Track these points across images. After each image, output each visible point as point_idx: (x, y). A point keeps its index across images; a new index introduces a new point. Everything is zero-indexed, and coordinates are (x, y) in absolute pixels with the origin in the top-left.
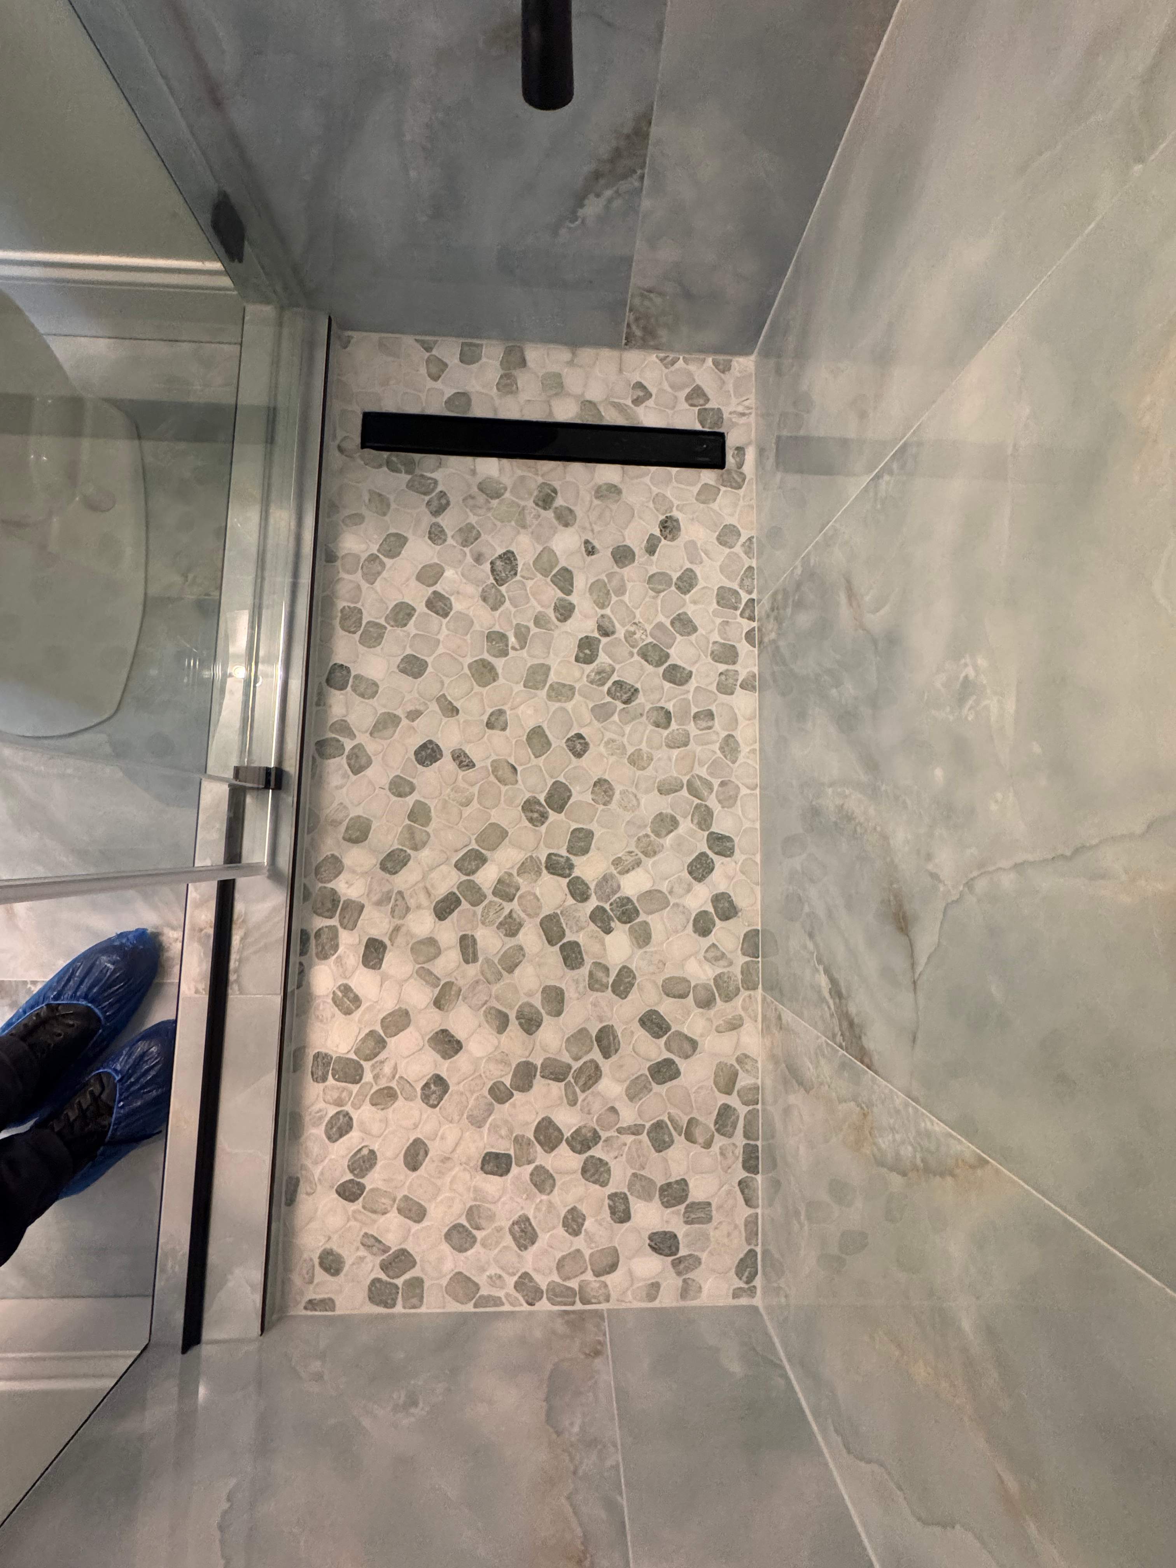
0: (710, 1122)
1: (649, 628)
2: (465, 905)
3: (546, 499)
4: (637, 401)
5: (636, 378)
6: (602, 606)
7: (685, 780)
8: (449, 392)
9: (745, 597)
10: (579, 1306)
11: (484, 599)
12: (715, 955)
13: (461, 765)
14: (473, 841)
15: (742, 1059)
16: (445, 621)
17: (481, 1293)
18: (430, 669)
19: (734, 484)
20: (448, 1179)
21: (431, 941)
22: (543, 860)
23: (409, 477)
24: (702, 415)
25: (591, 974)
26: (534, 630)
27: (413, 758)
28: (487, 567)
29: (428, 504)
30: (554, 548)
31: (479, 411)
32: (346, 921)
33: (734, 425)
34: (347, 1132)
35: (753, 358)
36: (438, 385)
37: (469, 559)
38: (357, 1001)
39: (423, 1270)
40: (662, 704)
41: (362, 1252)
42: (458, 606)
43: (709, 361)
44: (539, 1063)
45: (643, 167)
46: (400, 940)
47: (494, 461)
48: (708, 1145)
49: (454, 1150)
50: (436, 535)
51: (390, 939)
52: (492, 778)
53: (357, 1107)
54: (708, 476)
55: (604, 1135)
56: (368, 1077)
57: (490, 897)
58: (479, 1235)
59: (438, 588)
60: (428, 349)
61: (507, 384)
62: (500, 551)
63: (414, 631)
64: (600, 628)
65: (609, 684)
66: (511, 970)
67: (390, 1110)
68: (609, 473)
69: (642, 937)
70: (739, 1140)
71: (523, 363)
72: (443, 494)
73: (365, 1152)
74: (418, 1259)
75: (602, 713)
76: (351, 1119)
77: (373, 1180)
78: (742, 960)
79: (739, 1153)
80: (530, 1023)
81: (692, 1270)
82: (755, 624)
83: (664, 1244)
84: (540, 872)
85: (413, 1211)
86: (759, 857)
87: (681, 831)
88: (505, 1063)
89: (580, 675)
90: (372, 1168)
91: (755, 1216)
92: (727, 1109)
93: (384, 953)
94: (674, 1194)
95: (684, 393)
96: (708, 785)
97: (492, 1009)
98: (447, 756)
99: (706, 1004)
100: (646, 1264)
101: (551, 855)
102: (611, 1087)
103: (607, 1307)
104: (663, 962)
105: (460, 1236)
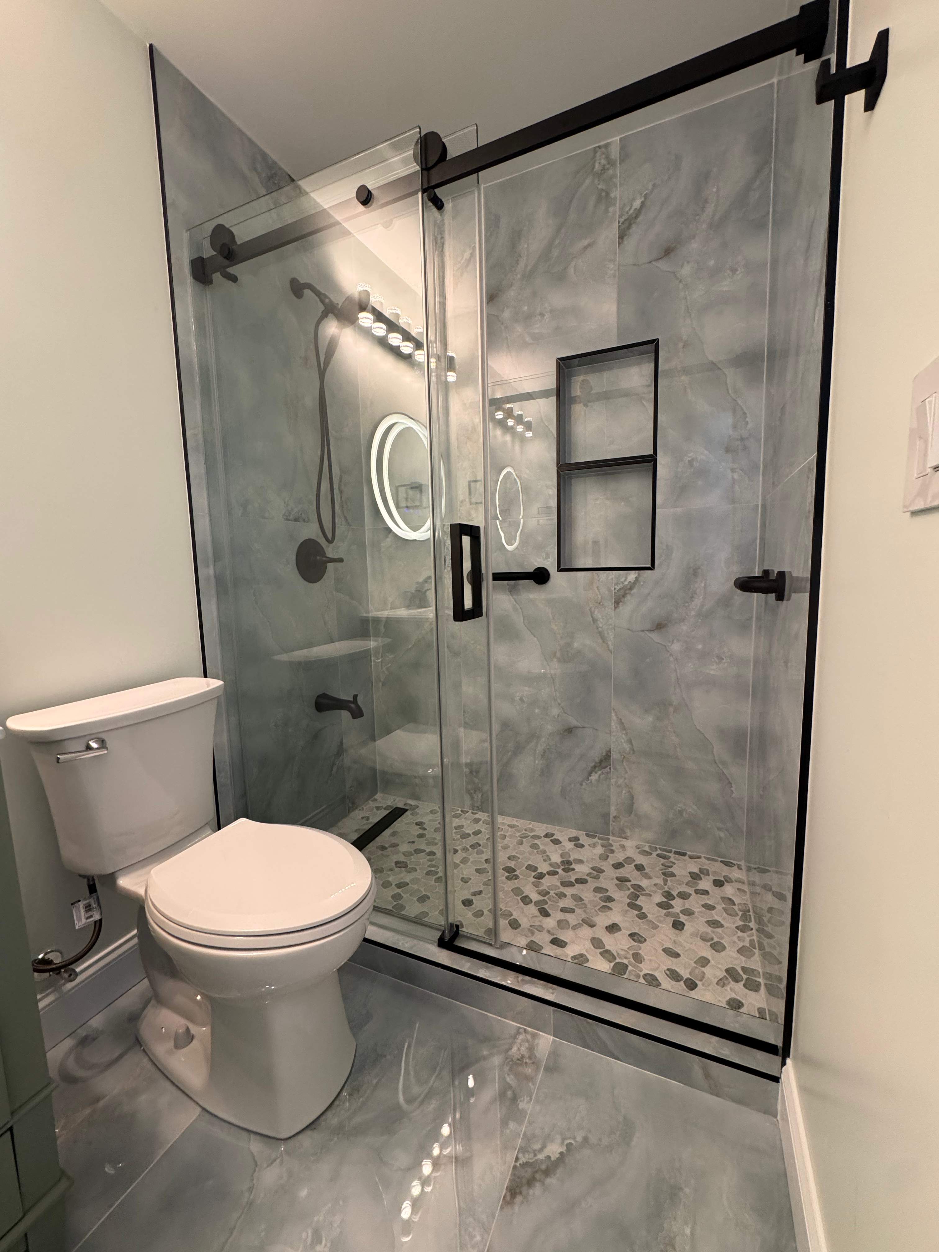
0: (663, 861)
1: (454, 835)
2: (546, 907)
3: (383, 848)
4: (367, 820)
5: (359, 818)
7: (519, 838)
9: (459, 812)
10: (751, 914)
11: (410, 872)
12: (594, 845)
13: (479, 894)
14: (518, 897)
15: (637, 847)
16: (410, 885)
17: (748, 945)
18: (428, 894)
19: (416, 808)
20: (685, 944)
21: (559, 922)
22: (534, 880)
24: (386, 809)
25: (591, 877)
26: (433, 863)
27: (466, 908)
28: (396, 869)
30: (403, 850)
33: (396, 804)
34: (656, 977)
35: (378, 793)
37: (389, 873)
38: (582, 955)
39: (737, 965)
40: (486, 838)
41: (727, 988)
42: (407, 880)
43: (370, 802)
44: (629, 901)
46: (555, 932)
48: (674, 863)
49: (671, 938)
51: (553, 935)
52: (490, 886)
53: (641, 971)
54: (407, 813)
55: (667, 889)
56: (625, 961)
57: (546, 898)
58: (716, 940)
59: (394, 884)
62: (393, 864)
63: (408, 895)
65: (470, 849)
66: (583, 900)
67: (645, 957)
68: (387, 832)
69: (580, 862)
70: (672, 855)
73: (668, 972)
74: (731, 966)
76: (648, 974)
77: (685, 974)
78: (596, 840)
79: (677, 856)
80: (610, 899)
81: (730, 878)
82: (470, 811)
83: (718, 883)
84: (540, 882)
85: (704, 962)
86: (558, 828)
87: (539, 843)
88: (627, 911)
89: (460, 855)
90: (676, 971)
91: (704, 857)
92: (658, 855)
93: (559, 939)
94: (695, 877)
95: (375, 810)
96: (524, 834)
97: (599, 909)
98: (473, 898)
99: (612, 851)
100: (729, 890)
101: (534, 877)
102: (644, 883)
103: (750, 905)
104: (592, 859)
105: (717, 947)
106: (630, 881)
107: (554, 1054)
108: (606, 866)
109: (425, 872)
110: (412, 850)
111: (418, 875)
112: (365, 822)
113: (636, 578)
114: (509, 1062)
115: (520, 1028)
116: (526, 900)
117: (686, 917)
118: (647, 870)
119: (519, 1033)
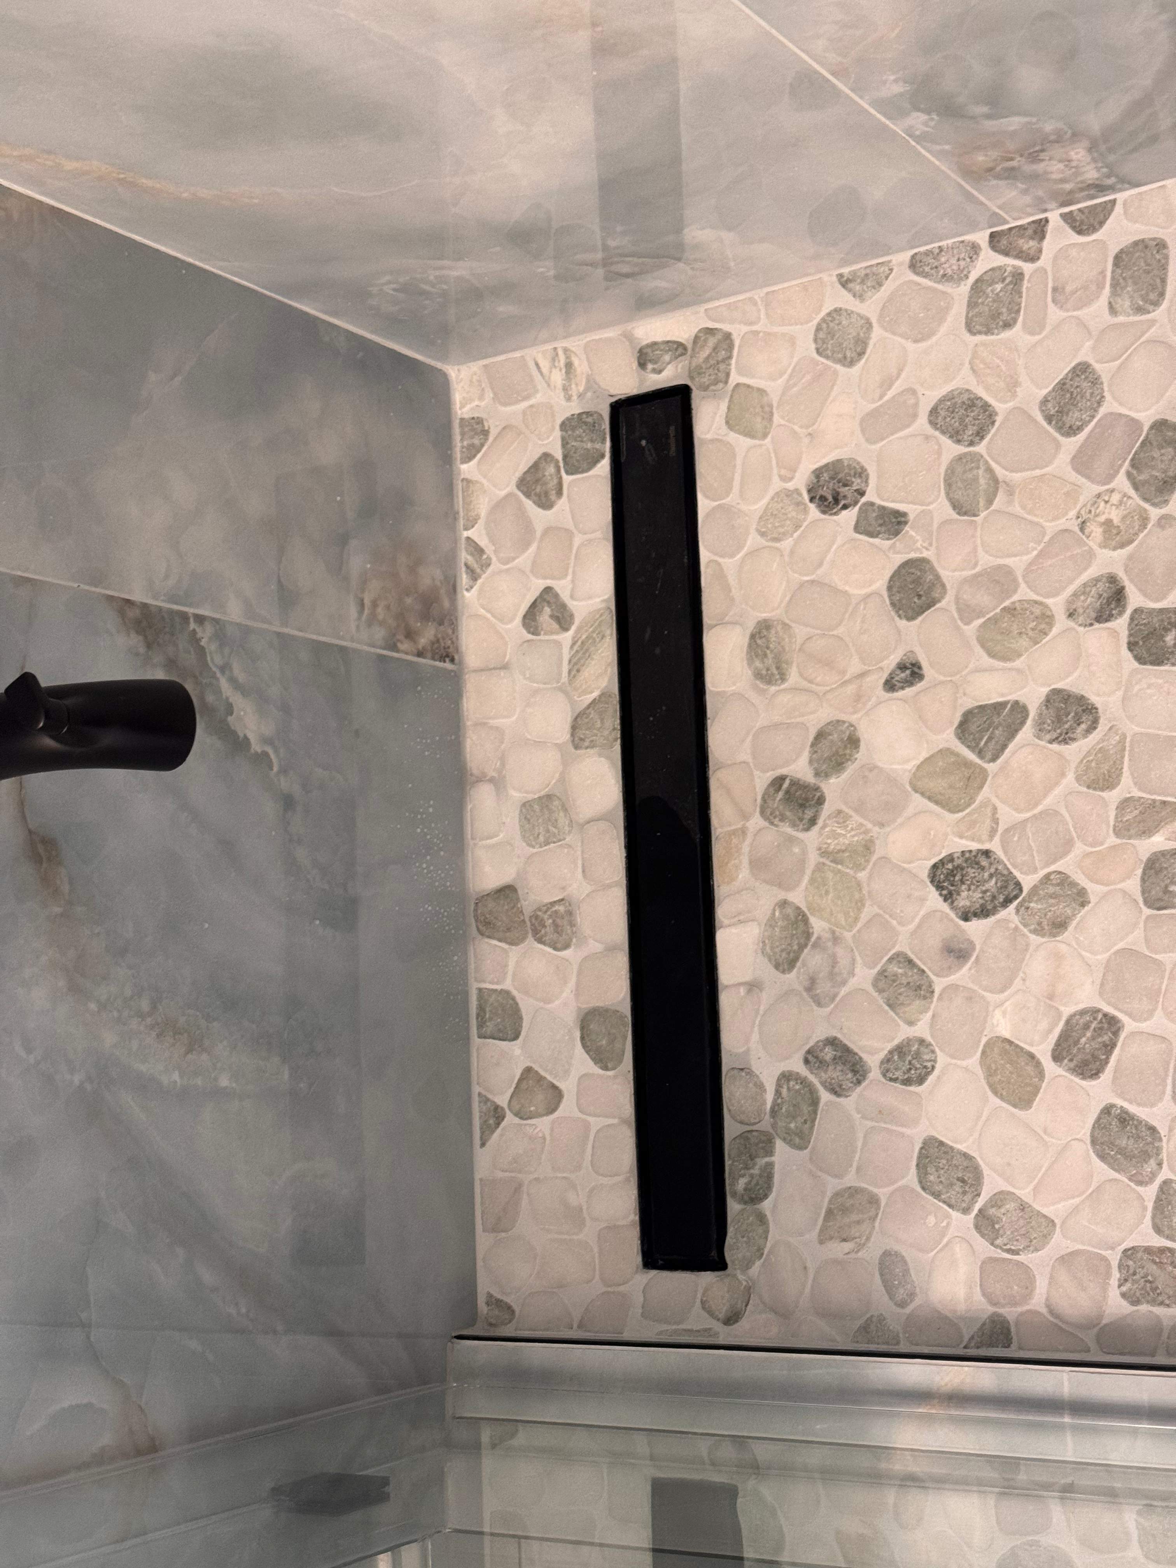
1: (1091, 489)
3: (799, 801)
4: (563, 618)
5: (515, 629)
6: (1047, 619)
8: (583, 1062)
9: (988, 261)
11: (1059, 926)
16: (1129, 1025)
19: (723, 354)
23: (779, 1145)
26: (1127, 787)
28: (975, 928)
29: (836, 1090)
30: (911, 765)
31: (616, 987)
33: (591, 383)
35: (452, 371)
36: (568, 1086)
37: (963, 975)
45: (184, 617)
47: (722, 938)
50: (911, 1066)
54: (706, 420)
59: (1043, 1051)
60: (497, 1114)
61: (554, 925)
64: (1102, 616)
71: (507, 892)
72: (812, 1058)
82: (1054, 217)
95: (536, 515)
109: (1134, 888)
112: (566, 640)
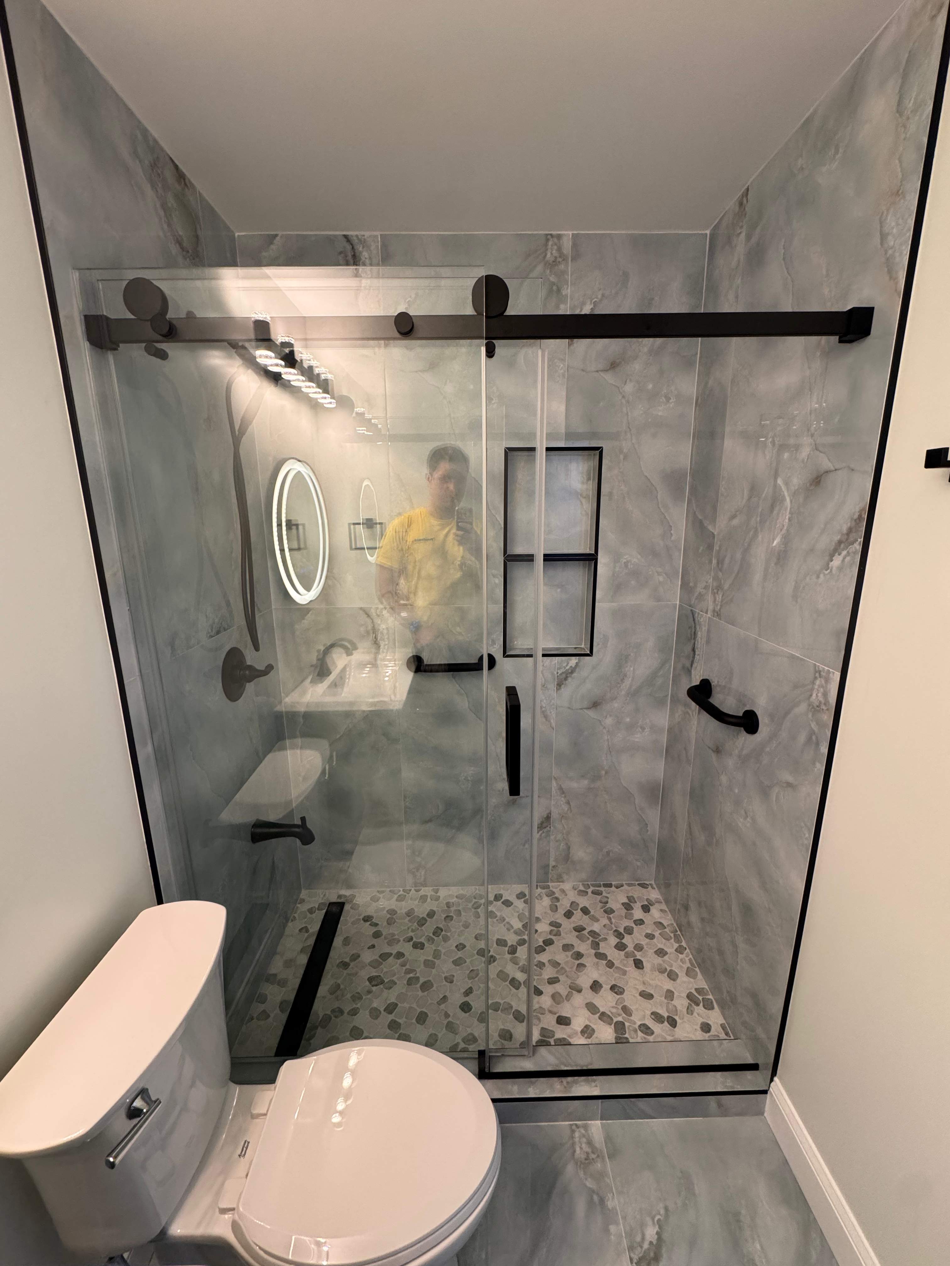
0: (599, 897)
1: (410, 924)
2: (534, 984)
3: (345, 965)
4: (307, 931)
5: (297, 931)
6: (399, 941)
7: (474, 910)
8: (277, 1011)
9: (402, 892)
10: (679, 933)
11: (391, 988)
12: (540, 897)
13: (471, 993)
14: (506, 983)
15: (574, 888)
16: (400, 1005)
17: (690, 966)
18: (424, 1010)
19: (353, 898)
20: (651, 982)
22: (511, 956)
23: (319, 1028)
24: (319, 909)
25: (555, 935)
26: (408, 967)
27: (468, 1014)
28: (374, 989)
29: (336, 1017)
30: (369, 961)
31: (292, 997)
32: (550, 1035)
33: (327, 898)
34: (647, 1026)
35: (302, 891)
36: (272, 1015)
37: (369, 996)
38: (587, 1027)
39: (691, 989)
40: (443, 918)
41: (695, 1014)
42: (393, 1000)
43: (299, 905)
44: (594, 951)
46: (555, 1010)
47: (320, 988)
48: (607, 898)
49: (639, 980)
50: (354, 1012)
51: (555, 1014)
52: (476, 979)
53: (635, 1023)
54: (347, 907)
55: (615, 929)
56: (620, 1019)
57: (530, 974)
58: (668, 969)
59: (382, 1010)
60: (252, 1019)
61: (282, 983)
62: (367, 983)
63: (404, 1019)
64: (409, 941)
65: (434, 937)
66: (559, 964)
67: (631, 1008)
68: (338, 941)
69: (537, 920)
70: (602, 889)
71: (275, 975)
72: (333, 1011)
73: (653, 1016)
74: (688, 991)
75: (446, 939)
76: (641, 1025)
77: (664, 1013)
78: (539, 890)
79: (607, 889)
80: (579, 955)
81: (651, 901)
82: (413, 888)
83: (646, 909)
84: (515, 957)
85: (670, 995)
86: (502, 886)
87: (494, 910)
88: (597, 964)
89: (429, 948)
90: (658, 1014)
91: (626, 884)
92: (593, 892)
93: (562, 1017)
94: (628, 907)
95: (309, 915)
96: (476, 903)
97: (576, 970)
98: (467, 999)
99: (557, 899)
100: (655, 913)
101: (509, 953)
102: (596, 927)
103: (675, 925)
104: (545, 913)
105: (672, 976)
106: (584, 929)
107: (608, 1139)
108: (559, 917)
109: (405, 982)
110: (377, 957)
111: (400, 987)
112: (306, 935)
113: (576, 663)
114: (580, 1167)
115: (571, 1125)
116: (515, 983)
117: (640, 953)
118: (592, 913)
119: (573, 1131)
